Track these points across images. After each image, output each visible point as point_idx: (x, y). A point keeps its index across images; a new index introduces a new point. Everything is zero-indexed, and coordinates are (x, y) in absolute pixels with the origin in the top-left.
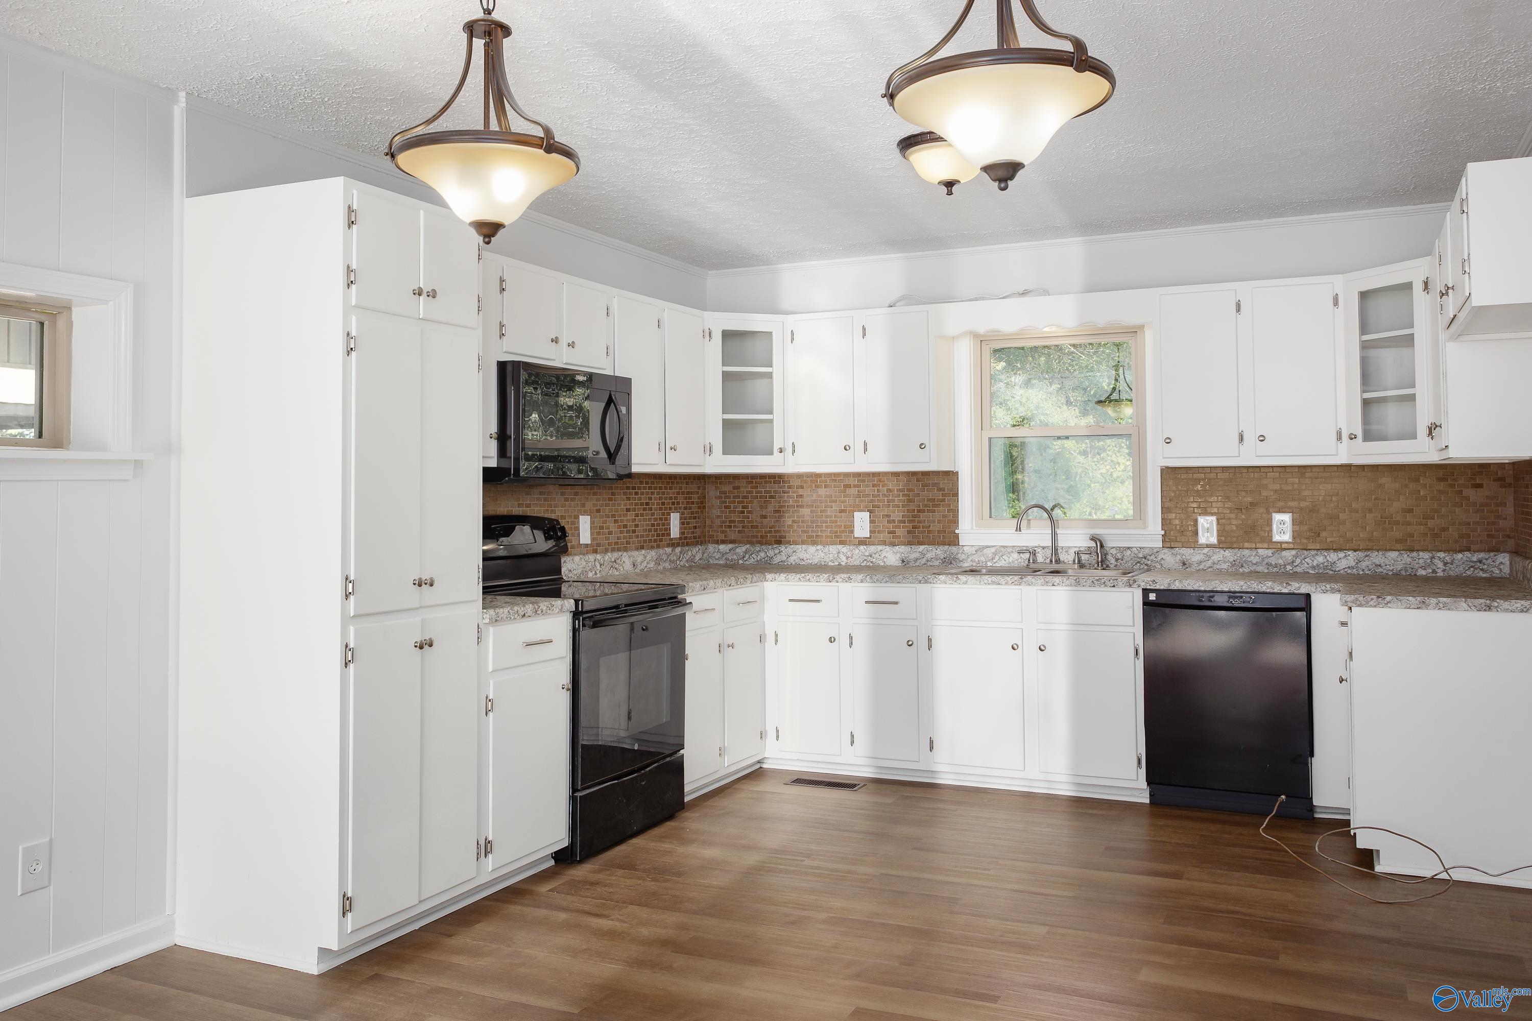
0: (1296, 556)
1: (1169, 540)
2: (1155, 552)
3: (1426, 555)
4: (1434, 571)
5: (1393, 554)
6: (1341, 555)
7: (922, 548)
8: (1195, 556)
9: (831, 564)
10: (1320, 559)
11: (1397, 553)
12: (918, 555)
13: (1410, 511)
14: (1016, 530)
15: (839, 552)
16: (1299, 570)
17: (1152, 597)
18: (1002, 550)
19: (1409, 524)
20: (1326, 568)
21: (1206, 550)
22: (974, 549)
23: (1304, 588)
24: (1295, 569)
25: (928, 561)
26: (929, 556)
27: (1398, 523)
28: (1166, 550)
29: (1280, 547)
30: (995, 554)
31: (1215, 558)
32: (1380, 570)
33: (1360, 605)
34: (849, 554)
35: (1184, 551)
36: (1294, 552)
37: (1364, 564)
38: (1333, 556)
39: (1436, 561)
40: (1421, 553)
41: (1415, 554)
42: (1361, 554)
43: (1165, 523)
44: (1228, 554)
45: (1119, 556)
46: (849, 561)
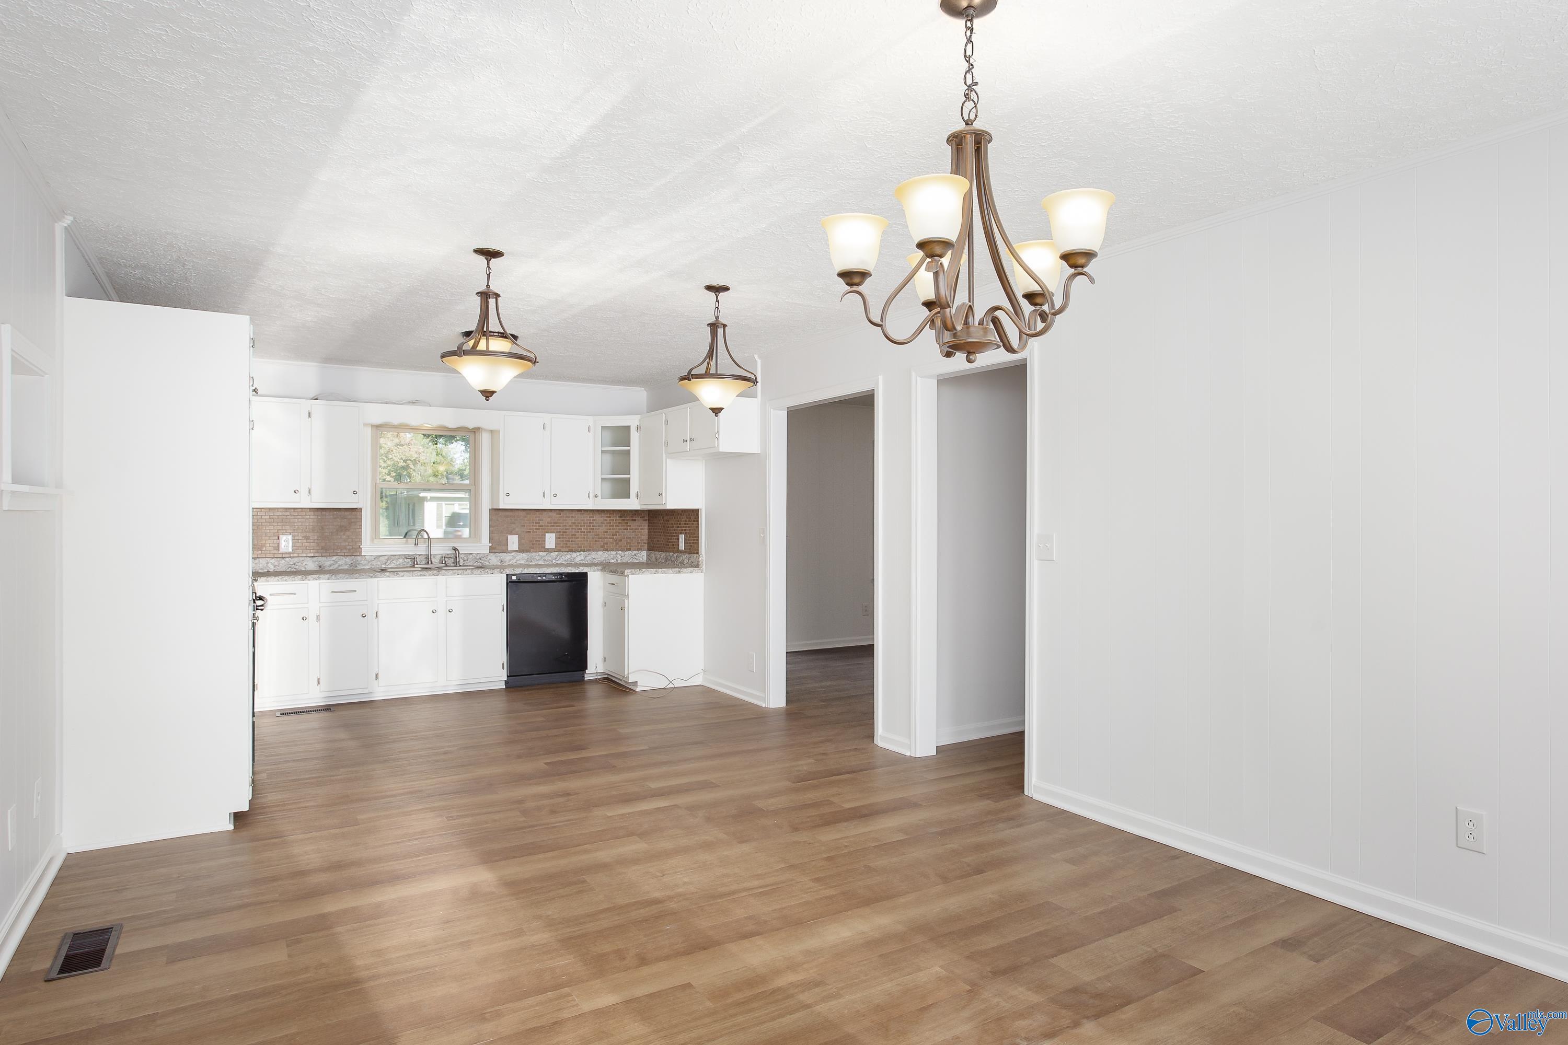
0: (557, 556)
1: (493, 550)
2: (485, 556)
3: (613, 553)
4: (617, 560)
5: (600, 553)
6: (578, 554)
7: (335, 558)
8: (507, 557)
9: (260, 571)
10: (569, 556)
11: (602, 552)
12: (332, 562)
13: (607, 532)
14: (415, 545)
15: (268, 563)
16: (559, 562)
17: (514, 578)
18: (391, 557)
19: (606, 538)
20: (571, 561)
21: (513, 554)
22: (373, 558)
23: (584, 570)
24: (557, 562)
25: (339, 566)
26: (340, 563)
27: (601, 538)
28: (492, 554)
29: (549, 551)
30: (388, 560)
31: (518, 558)
32: (595, 561)
33: (633, 574)
34: (276, 564)
35: (501, 554)
36: (556, 553)
37: (588, 558)
38: (574, 555)
39: (618, 555)
40: (612, 552)
41: (609, 552)
42: (586, 553)
43: (491, 539)
44: (524, 555)
45: (465, 558)
46: (276, 569)
